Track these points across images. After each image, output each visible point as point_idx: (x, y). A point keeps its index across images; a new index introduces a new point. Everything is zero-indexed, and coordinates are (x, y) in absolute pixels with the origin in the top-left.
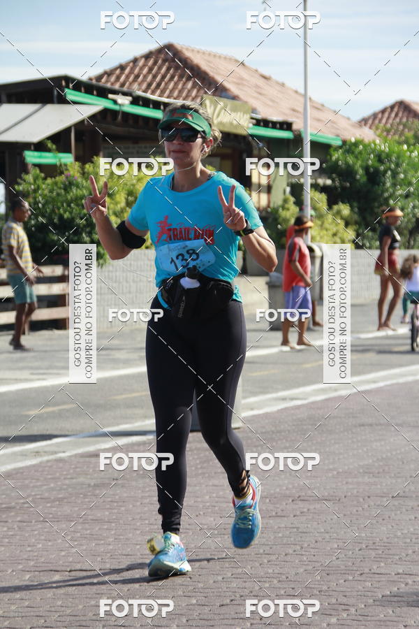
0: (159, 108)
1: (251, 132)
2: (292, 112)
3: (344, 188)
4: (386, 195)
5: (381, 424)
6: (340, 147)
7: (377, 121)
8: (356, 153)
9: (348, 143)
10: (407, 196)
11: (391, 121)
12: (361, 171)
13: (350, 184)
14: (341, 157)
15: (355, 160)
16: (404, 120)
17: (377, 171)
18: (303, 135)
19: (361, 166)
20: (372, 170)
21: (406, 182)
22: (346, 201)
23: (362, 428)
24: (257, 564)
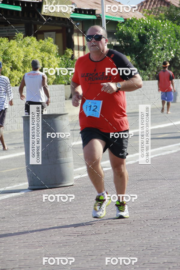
0: (19, 5)
1: (72, 16)
2: (95, 4)
3: (126, 47)
4: (151, 49)
5: (152, 179)
6: (123, 23)
7: (143, 7)
8: (132, 26)
9: (128, 20)
10: (162, 49)
11: (151, 7)
12: (136, 37)
13: (130, 44)
14: (124, 29)
15: (132, 30)
16: (159, 6)
17: (145, 35)
18: (102, 17)
19: (136, 33)
20: (142, 35)
21: (162, 41)
22: (128, 54)
23: (142, 182)
24: (85, 262)
